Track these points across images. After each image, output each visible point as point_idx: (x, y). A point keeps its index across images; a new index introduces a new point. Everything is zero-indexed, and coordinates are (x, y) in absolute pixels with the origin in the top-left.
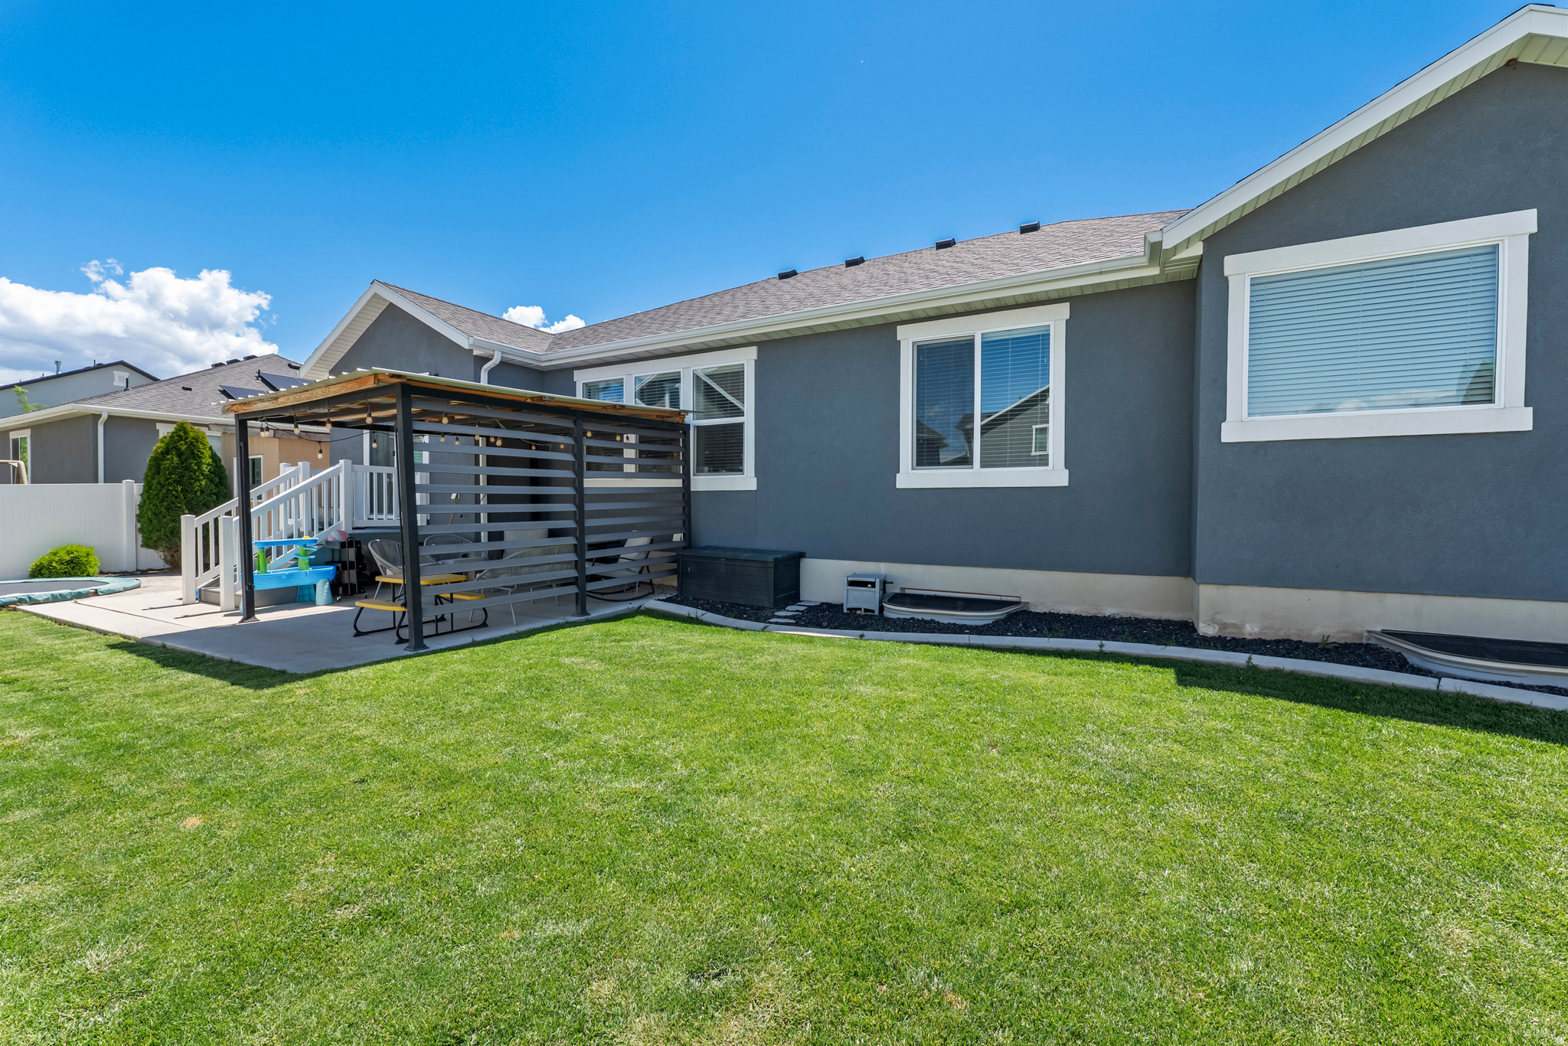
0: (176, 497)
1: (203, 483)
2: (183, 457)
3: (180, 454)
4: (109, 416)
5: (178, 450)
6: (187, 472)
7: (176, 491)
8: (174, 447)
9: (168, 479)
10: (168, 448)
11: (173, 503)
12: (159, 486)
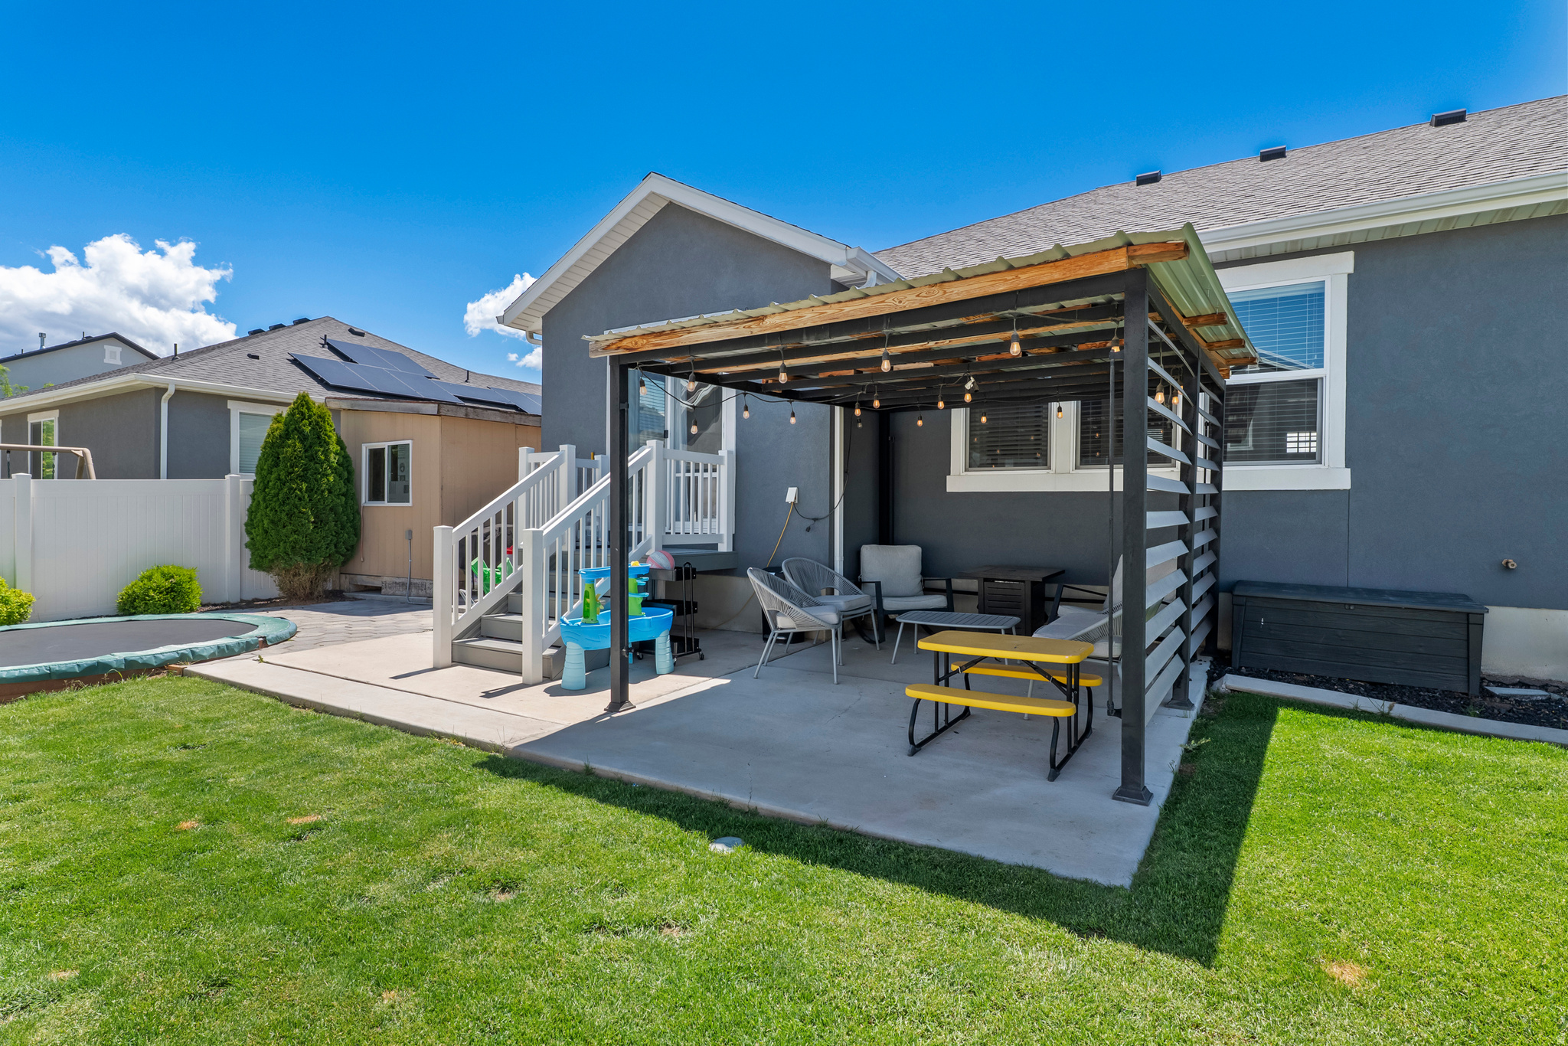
0: (300, 499)
1: (331, 479)
2: (307, 443)
3: (303, 438)
4: (177, 391)
5: (301, 432)
6: (312, 464)
7: (300, 490)
8: (295, 429)
9: (291, 473)
10: (287, 430)
11: (296, 507)
12: (278, 483)
